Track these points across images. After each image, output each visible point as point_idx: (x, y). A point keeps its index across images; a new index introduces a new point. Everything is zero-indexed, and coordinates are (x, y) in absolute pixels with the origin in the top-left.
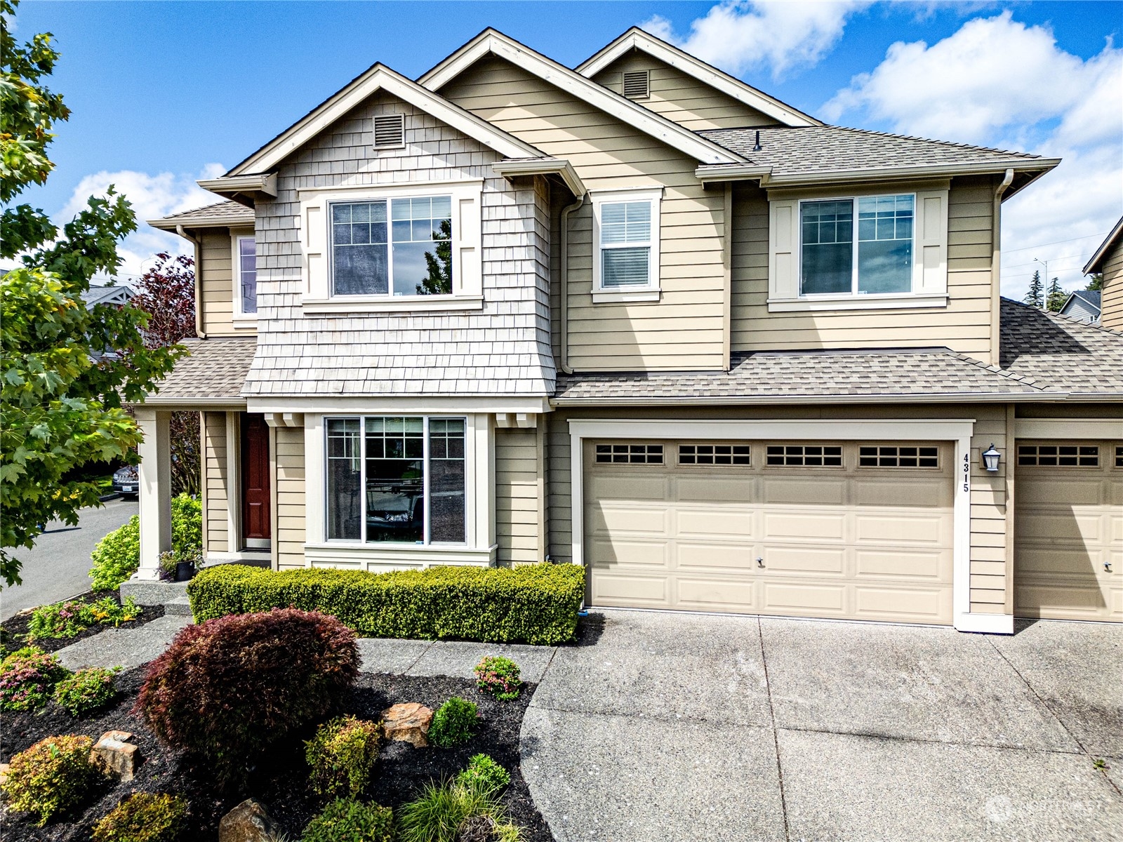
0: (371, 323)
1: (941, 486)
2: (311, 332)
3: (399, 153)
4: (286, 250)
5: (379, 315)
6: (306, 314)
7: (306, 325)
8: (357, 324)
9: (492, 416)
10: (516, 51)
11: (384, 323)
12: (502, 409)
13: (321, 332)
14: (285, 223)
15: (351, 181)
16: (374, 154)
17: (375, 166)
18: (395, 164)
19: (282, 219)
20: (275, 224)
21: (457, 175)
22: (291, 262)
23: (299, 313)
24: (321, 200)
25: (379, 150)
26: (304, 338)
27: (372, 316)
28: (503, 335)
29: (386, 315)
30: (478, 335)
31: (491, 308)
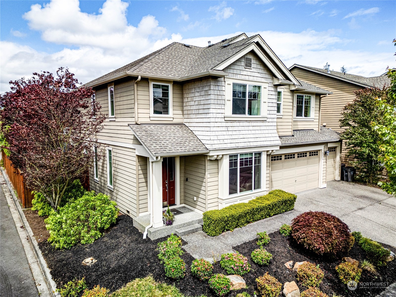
0: (241, 124)
1: (318, 159)
2: (226, 127)
3: (250, 70)
4: (220, 98)
5: (243, 121)
6: (225, 120)
7: (224, 124)
8: (238, 124)
9: (267, 151)
10: (263, 43)
11: (244, 124)
12: (270, 149)
13: (229, 126)
14: (220, 88)
15: (239, 77)
16: (244, 69)
17: (245, 73)
18: (249, 73)
19: (219, 86)
20: (217, 88)
21: (263, 80)
22: (222, 102)
23: (223, 120)
24: (231, 82)
25: (245, 68)
26: (224, 129)
27: (242, 121)
28: (270, 128)
29: (245, 121)
30: (265, 128)
31: (268, 120)
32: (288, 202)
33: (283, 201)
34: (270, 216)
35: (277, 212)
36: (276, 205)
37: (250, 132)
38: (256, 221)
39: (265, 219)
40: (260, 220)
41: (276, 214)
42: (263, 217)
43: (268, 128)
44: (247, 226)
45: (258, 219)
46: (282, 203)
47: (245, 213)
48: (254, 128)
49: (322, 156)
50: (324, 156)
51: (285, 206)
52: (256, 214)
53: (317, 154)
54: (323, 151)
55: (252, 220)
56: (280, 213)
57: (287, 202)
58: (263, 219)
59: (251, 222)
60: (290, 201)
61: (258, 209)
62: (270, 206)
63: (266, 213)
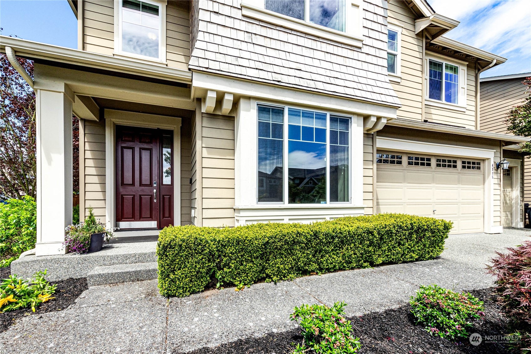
0: (292, 38)
1: (481, 177)
2: (247, 32)
5: (298, 34)
6: (243, 16)
7: (243, 26)
8: (283, 36)
11: (302, 41)
13: (255, 34)
23: (238, 14)
26: (241, 36)
27: (293, 32)
28: (371, 68)
29: (304, 35)
30: (358, 65)
31: (365, 49)
32: (428, 234)
33: (412, 228)
34: (372, 265)
35: (393, 257)
36: (389, 233)
37: (316, 63)
38: (328, 270)
39: (356, 271)
40: (340, 269)
41: (391, 263)
42: (351, 262)
43: (365, 66)
44: (298, 280)
45: (335, 266)
46: (411, 234)
47: (286, 243)
48: (328, 57)
49: (492, 171)
50: (495, 172)
51: (417, 242)
52: (327, 252)
53: (479, 168)
54: (492, 163)
55: (315, 266)
56: (404, 262)
57: (424, 235)
58: (353, 268)
59: (313, 271)
60: (433, 232)
61: (333, 238)
62: (373, 235)
63: (362, 254)
